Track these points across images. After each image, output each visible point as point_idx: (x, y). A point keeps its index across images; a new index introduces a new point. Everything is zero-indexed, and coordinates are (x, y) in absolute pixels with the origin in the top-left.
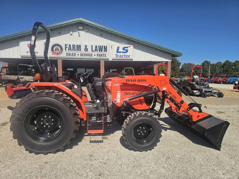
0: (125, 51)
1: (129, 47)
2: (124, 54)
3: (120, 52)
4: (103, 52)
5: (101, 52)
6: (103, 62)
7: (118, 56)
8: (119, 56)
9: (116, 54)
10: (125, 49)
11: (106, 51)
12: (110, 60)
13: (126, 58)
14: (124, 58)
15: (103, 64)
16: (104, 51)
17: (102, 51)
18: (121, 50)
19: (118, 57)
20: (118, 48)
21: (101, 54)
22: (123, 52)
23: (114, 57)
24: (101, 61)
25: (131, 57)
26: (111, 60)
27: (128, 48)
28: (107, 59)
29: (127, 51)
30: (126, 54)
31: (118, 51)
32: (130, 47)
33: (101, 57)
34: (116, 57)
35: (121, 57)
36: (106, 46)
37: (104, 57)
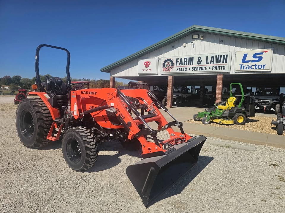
0: (257, 59)
1: (264, 52)
2: (254, 63)
3: (248, 61)
4: (222, 64)
5: (218, 64)
6: (222, 76)
7: (244, 66)
8: (245, 68)
9: (241, 65)
10: (258, 56)
11: (226, 62)
12: (231, 73)
13: (258, 70)
14: (255, 69)
15: (221, 79)
16: (223, 62)
17: (220, 62)
18: (250, 58)
19: (243, 69)
20: (245, 55)
21: (218, 67)
22: (253, 61)
23: (238, 69)
24: (218, 75)
25: (267, 68)
26: (234, 73)
27: (262, 53)
28: (227, 73)
29: (260, 59)
30: (258, 63)
31: (244, 61)
32: (266, 52)
33: (217, 70)
34: (241, 69)
35: (249, 69)
36: (227, 55)
37: (222, 70)
